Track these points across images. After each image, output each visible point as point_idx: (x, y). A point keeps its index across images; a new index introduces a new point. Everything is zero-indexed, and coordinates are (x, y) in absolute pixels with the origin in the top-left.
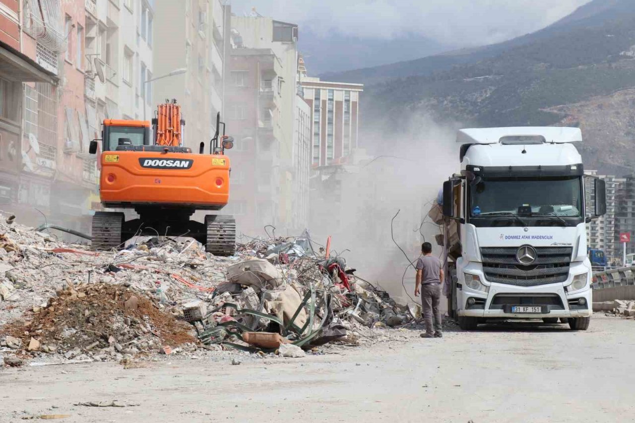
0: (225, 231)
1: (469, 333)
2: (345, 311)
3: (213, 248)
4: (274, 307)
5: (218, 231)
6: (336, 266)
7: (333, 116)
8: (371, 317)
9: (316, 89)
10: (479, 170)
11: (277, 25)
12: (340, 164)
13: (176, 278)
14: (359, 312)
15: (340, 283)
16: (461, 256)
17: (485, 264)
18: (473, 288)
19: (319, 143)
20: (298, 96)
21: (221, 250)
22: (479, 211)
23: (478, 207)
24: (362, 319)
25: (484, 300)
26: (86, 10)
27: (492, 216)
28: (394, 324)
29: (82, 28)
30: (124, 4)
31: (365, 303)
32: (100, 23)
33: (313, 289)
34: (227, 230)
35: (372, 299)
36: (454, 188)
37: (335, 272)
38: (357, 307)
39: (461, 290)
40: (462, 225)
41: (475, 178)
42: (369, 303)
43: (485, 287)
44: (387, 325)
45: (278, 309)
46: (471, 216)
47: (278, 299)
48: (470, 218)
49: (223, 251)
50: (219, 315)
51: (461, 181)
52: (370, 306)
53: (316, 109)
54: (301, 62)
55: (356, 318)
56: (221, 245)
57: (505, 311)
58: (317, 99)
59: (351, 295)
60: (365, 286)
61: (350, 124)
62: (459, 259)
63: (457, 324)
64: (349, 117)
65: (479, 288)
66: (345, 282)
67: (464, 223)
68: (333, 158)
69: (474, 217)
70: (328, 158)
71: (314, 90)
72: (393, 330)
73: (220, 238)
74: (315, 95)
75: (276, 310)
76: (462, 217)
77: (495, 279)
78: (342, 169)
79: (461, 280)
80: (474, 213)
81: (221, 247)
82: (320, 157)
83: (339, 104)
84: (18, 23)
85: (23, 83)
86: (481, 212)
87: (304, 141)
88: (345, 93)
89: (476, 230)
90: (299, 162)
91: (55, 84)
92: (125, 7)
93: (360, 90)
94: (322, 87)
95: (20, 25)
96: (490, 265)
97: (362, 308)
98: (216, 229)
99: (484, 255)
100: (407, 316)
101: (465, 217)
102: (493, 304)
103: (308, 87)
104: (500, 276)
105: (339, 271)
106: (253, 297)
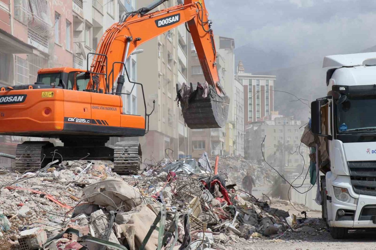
0: (129, 154)
1: (340, 243)
2: (222, 224)
3: (120, 169)
4: (125, 231)
5: (124, 154)
6: (217, 182)
7: (259, 94)
8: (247, 229)
9: (249, 79)
10: (344, 89)
11: (222, 39)
12: (264, 120)
13: (51, 199)
14: (237, 224)
15: (221, 197)
16: (329, 170)
17: (352, 178)
18: (342, 201)
19: (252, 109)
20: (236, 81)
21: (126, 170)
22: (346, 128)
23: (344, 124)
24: (239, 231)
25: (354, 212)
26: (74, 12)
27: (359, 131)
28: (269, 234)
29: (71, 23)
30: (107, 12)
31: (244, 215)
32: (86, 22)
33: (163, 210)
34: (131, 153)
35: (252, 210)
36: (321, 108)
37: (217, 187)
38: (235, 219)
39: (331, 202)
40: (330, 141)
41: (340, 96)
42: (248, 214)
43: (354, 200)
44: (263, 235)
45: (128, 233)
46: (338, 133)
47: (130, 222)
48: (337, 134)
49: (128, 171)
50: (63, 241)
51: (328, 101)
52: (249, 217)
53: (250, 90)
54: (241, 65)
55: (233, 230)
56: (126, 166)
57: (374, 222)
58: (250, 85)
59: (230, 208)
60: (248, 198)
61: (269, 98)
62: (328, 173)
63: (329, 231)
64: (268, 94)
65: (348, 201)
66: (225, 196)
67: (331, 139)
68: (260, 117)
69: (341, 133)
70: (257, 118)
71: (248, 80)
72: (268, 241)
73: (125, 160)
74: (249, 83)
75: (127, 233)
76: (330, 134)
77: (362, 191)
78: (265, 123)
79: (331, 193)
80: (341, 130)
81: (126, 168)
82: (253, 117)
83: (263, 87)
84: (8, 12)
85: (14, 55)
86: (348, 129)
87: (240, 106)
88: (266, 81)
89: (343, 145)
90: (237, 118)
91: (47, 58)
92: (108, 14)
93: (274, 79)
94: (252, 78)
95: (10, 13)
96: (359, 178)
97: (240, 220)
98: (121, 152)
99: (351, 169)
100: (283, 225)
101: (332, 134)
102: (362, 215)
103: (245, 78)
104: (368, 188)
105: (220, 186)
106: (101, 221)
